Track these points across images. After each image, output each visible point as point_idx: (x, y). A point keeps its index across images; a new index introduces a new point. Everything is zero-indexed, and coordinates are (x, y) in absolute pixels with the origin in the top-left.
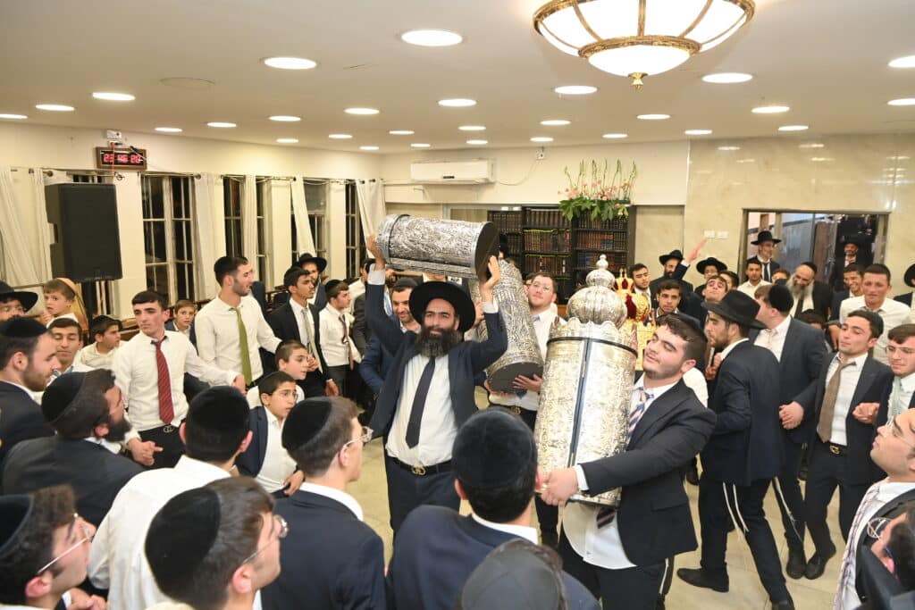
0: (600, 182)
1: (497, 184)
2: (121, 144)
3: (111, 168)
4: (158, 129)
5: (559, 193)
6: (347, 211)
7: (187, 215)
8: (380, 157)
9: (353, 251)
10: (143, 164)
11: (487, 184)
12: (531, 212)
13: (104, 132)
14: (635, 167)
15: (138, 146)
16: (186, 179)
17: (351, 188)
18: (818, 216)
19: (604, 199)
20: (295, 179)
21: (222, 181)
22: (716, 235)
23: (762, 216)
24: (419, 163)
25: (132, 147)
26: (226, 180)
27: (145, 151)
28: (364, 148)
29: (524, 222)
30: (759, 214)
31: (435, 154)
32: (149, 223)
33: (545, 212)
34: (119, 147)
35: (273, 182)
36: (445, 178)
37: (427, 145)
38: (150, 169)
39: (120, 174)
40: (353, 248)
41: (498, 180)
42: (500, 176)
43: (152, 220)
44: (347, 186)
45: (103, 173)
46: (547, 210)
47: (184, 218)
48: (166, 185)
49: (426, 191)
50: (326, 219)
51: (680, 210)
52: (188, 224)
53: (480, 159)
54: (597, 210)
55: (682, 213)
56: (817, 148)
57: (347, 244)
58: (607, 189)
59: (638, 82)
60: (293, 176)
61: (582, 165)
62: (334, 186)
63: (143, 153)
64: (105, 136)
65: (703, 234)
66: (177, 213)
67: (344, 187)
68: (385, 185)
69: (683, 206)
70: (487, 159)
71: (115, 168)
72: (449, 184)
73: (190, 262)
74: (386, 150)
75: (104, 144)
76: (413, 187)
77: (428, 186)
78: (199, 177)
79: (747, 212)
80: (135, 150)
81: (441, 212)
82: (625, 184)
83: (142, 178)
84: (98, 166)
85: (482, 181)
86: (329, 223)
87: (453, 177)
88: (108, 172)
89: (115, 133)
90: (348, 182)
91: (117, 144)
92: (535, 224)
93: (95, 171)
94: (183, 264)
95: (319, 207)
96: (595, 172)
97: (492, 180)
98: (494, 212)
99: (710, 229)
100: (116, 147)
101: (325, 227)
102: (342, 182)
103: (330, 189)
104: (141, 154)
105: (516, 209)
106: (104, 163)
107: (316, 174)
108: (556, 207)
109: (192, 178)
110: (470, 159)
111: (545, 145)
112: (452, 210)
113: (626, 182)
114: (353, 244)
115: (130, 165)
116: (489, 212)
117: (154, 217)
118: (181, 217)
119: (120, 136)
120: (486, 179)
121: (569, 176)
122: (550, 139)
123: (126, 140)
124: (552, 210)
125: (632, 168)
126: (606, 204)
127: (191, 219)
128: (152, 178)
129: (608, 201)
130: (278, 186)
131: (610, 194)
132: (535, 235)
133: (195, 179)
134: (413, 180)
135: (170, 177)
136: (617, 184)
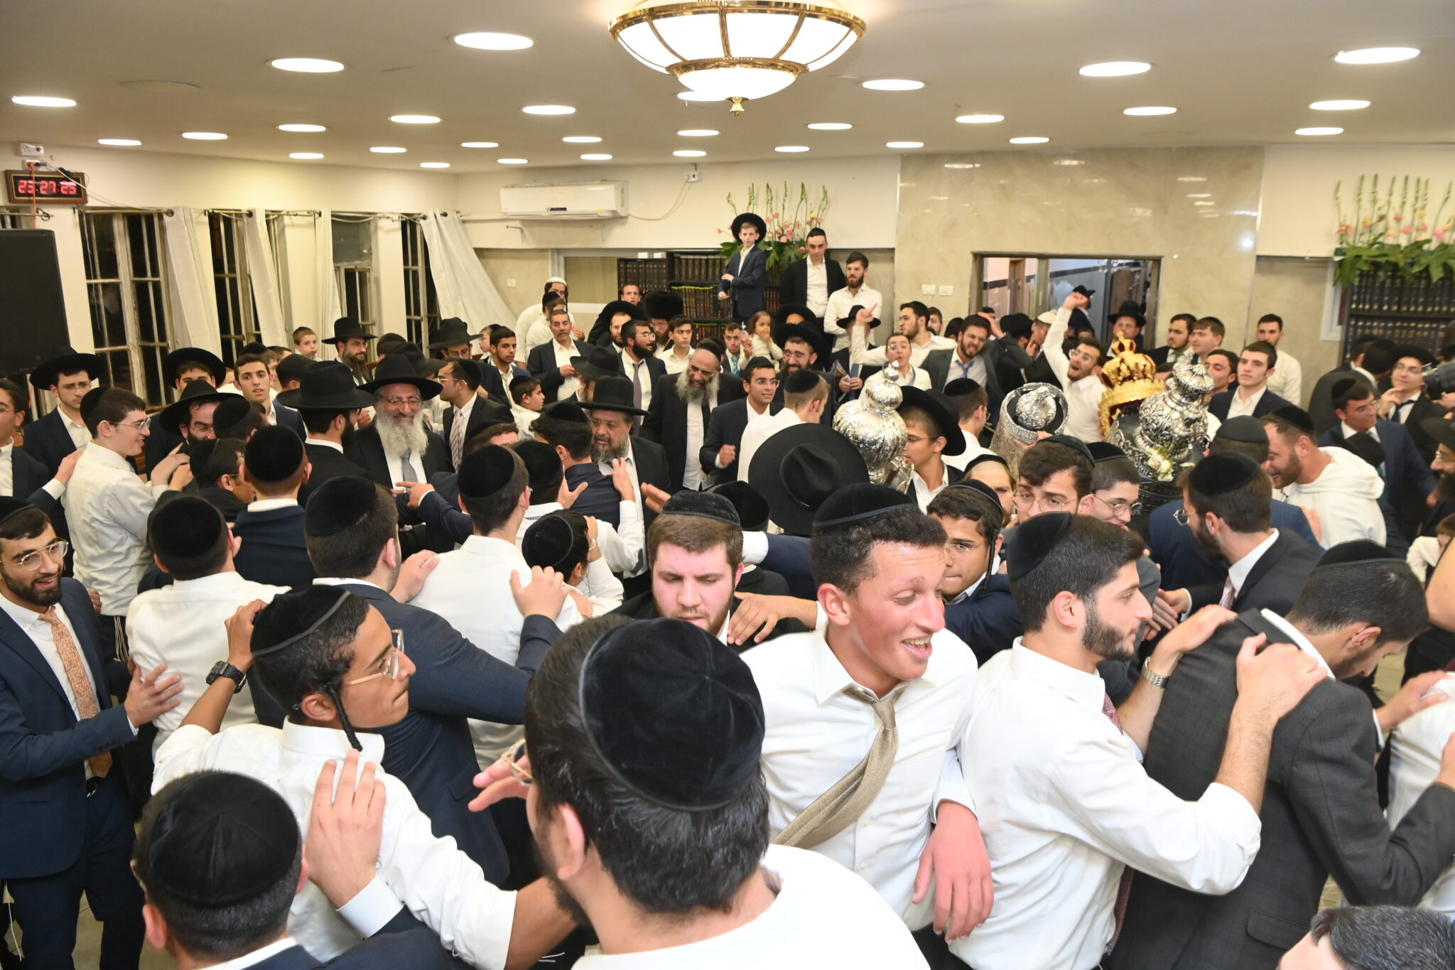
0: (777, 216)
1: (630, 220)
2: (44, 164)
3: (30, 202)
4: (102, 142)
5: (720, 231)
6: (406, 262)
7: (155, 272)
8: (454, 179)
9: (418, 324)
10: (80, 193)
11: (615, 219)
12: (679, 258)
13: (16, 147)
14: (825, 193)
15: (72, 167)
16: (149, 217)
17: (409, 226)
18: (1115, 263)
19: (784, 240)
20: (320, 215)
21: (206, 219)
22: (937, 290)
23: (1012, 263)
24: (513, 186)
25: (62, 169)
26: (214, 218)
27: (82, 175)
28: (425, 165)
29: (671, 275)
30: (1007, 261)
31: (536, 175)
32: (96, 285)
33: (701, 260)
34: (42, 169)
35: (287, 220)
36: (552, 209)
37: (523, 161)
38: (92, 202)
39: (46, 211)
40: (417, 318)
41: (631, 213)
42: (634, 208)
43: (100, 281)
44: (404, 224)
45: (17, 210)
46: (705, 257)
47: (149, 278)
48: (119, 227)
49: (526, 231)
50: (371, 276)
51: (889, 255)
52: (157, 286)
53: (604, 181)
54: (773, 255)
55: (892, 260)
56: (1069, 167)
57: (408, 312)
58: (787, 226)
59: (737, 107)
60: (318, 210)
61: (752, 190)
62: (382, 223)
63: (79, 177)
64: (17, 153)
65: (920, 288)
66: (139, 269)
67: (399, 225)
68: (464, 222)
69: (892, 250)
70: (614, 181)
71: (38, 202)
72: (558, 220)
73: (163, 344)
74: (462, 168)
75: (16, 165)
76: (505, 224)
77: (529, 222)
78: (171, 213)
79: (980, 258)
80: (67, 173)
81: (550, 261)
82: (812, 219)
83: (81, 216)
84: (10, 199)
85: (608, 215)
86: (377, 280)
87: (565, 209)
88: (25, 208)
89: (32, 147)
90: (405, 217)
91: (37, 165)
92: (687, 277)
93: (7, 208)
94: (153, 349)
95: (360, 256)
96: (770, 201)
97: (622, 213)
98: (626, 261)
99: (929, 283)
100: (35, 168)
101: (371, 287)
102: (396, 217)
103: (376, 228)
104: (77, 180)
105: (658, 256)
106: (18, 194)
107: (353, 205)
108: (716, 252)
109: (160, 216)
110: (591, 181)
111: (696, 161)
112: (566, 259)
113: (814, 215)
114: (417, 312)
115: (60, 197)
116: (620, 260)
117: (103, 277)
118: (145, 275)
119: (42, 151)
120: (614, 212)
121: (734, 206)
122: (702, 154)
123: (51, 157)
124: (711, 257)
125: (822, 196)
126: (787, 248)
127: (161, 279)
128: (96, 216)
129: (789, 243)
130: (293, 225)
131: (792, 233)
132: (689, 294)
133: (165, 217)
134: (506, 214)
135: (124, 214)
136: (802, 219)
